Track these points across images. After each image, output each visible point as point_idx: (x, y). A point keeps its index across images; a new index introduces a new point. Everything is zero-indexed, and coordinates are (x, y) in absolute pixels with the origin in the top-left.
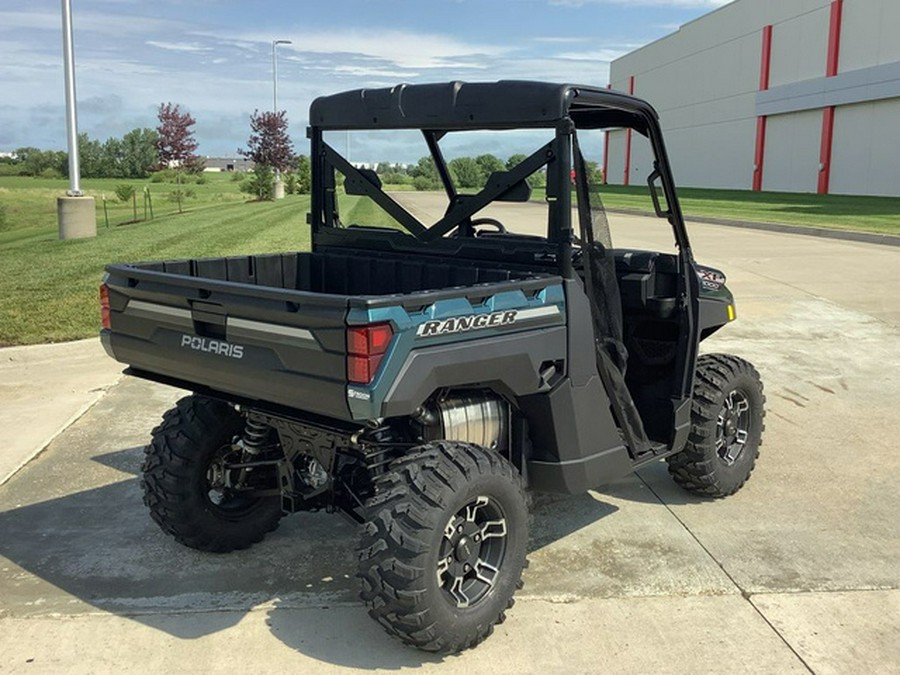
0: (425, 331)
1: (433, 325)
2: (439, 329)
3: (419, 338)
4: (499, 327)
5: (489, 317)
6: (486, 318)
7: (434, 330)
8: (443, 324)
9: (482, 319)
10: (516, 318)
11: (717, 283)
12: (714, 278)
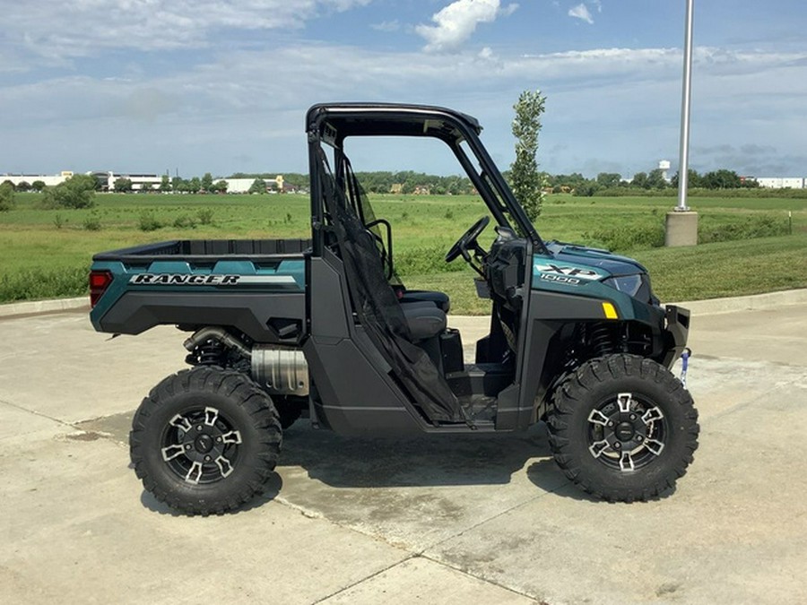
0: (138, 280)
1: (146, 277)
2: (152, 280)
3: (132, 284)
4: (218, 286)
5: (207, 278)
6: (203, 277)
7: (147, 280)
8: (156, 277)
9: (199, 278)
10: (238, 281)
11: (578, 279)
12: (574, 273)
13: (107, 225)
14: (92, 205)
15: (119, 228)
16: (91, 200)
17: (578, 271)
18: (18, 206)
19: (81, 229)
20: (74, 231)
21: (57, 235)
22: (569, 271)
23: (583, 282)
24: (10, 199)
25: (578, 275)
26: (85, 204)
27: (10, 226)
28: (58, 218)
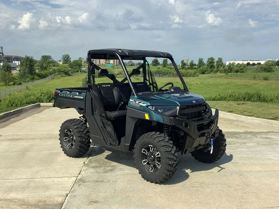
0: (60, 95)
10: (74, 97)
11: (139, 105)
12: (139, 103)
13: (272, 79)
14: (273, 71)
15: (276, 80)
16: (273, 69)
17: (140, 102)
18: (248, 71)
19: (262, 80)
20: (259, 80)
21: (253, 82)
22: (138, 102)
23: (141, 106)
24: (246, 68)
25: (140, 104)
26: (271, 71)
27: (239, 78)
28: (254, 75)
